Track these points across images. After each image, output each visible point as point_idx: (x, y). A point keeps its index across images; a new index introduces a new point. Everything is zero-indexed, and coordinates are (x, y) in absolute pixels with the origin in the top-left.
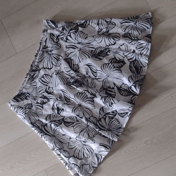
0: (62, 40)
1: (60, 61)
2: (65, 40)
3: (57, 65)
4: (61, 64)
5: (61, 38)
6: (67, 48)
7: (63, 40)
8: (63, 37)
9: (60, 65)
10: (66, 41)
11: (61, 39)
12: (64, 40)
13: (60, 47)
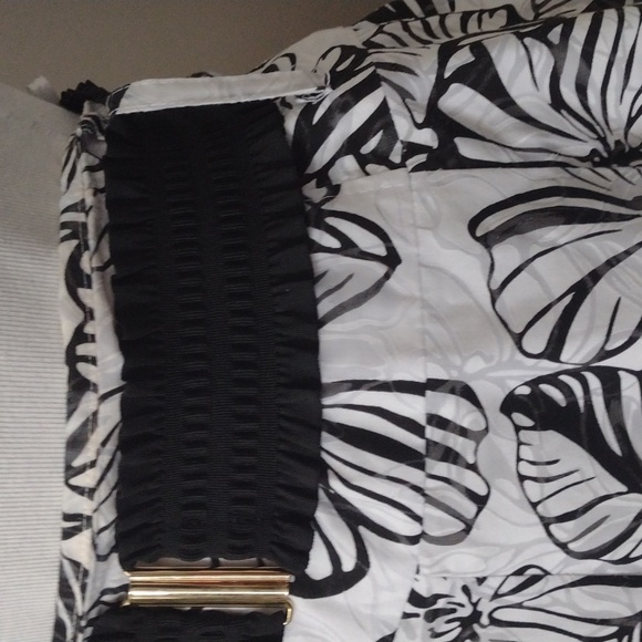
0: (380, 157)
1: (450, 456)
2: (427, 137)
3: (434, 532)
4: (480, 501)
5: (352, 145)
6: (487, 241)
7: (396, 157)
8: (382, 117)
9: (469, 508)
10: (443, 158)
11: (349, 162)
12: (412, 149)
13: (392, 260)
